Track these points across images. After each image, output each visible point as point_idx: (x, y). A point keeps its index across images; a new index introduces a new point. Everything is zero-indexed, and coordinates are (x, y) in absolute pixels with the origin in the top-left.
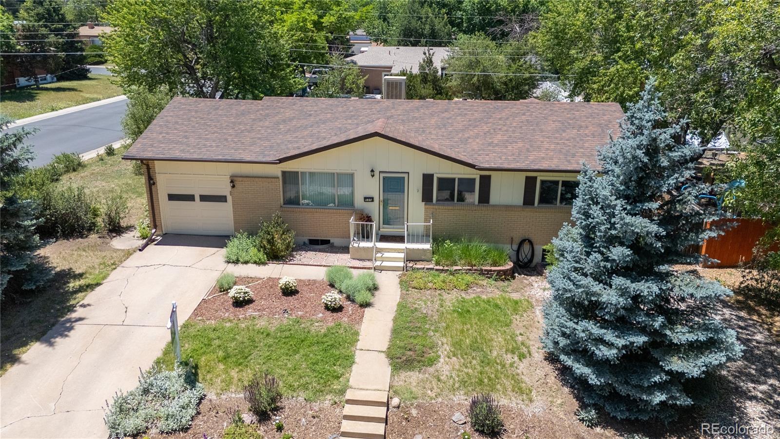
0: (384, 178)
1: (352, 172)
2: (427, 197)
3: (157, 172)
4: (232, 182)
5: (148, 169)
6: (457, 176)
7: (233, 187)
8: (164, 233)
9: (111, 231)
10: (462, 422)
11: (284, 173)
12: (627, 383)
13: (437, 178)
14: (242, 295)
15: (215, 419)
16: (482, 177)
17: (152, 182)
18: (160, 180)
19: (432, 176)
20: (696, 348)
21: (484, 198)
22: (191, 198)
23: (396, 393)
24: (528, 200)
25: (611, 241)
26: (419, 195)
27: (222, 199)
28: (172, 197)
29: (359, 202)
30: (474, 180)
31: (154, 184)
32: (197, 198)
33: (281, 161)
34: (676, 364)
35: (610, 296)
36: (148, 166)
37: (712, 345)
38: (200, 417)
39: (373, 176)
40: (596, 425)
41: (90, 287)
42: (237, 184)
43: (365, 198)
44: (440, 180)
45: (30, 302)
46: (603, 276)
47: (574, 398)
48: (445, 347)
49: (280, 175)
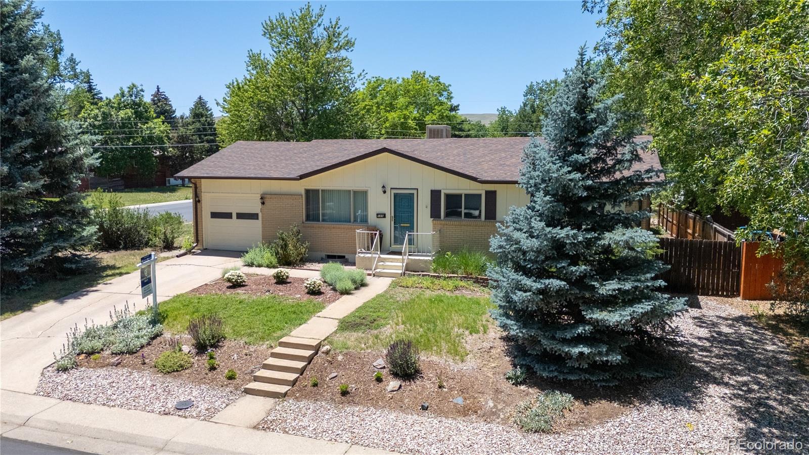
0: (396, 195)
1: (367, 189)
2: (435, 214)
3: (203, 191)
4: (262, 198)
5: (196, 188)
6: (463, 192)
7: (263, 203)
8: (204, 248)
9: (165, 248)
10: (381, 366)
11: (308, 192)
12: (553, 338)
13: (445, 194)
14: (236, 277)
15: (161, 349)
16: (487, 193)
17: (197, 199)
18: (205, 198)
19: (440, 191)
22: (228, 216)
23: (331, 343)
26: (428, 211)
27: (254, 216)
28: (215, 215)
29: (372, 218)
30: (480, 195)
31: (199, 201)
32: (234, 216)
33: (302, 177)
36: (195, 184)
38: (149, 347)
39: (385, 192)
40: (521, 383)
41: (121, 274)
42: (267, 202)
43: (377, 215)
44: (448, 196)
45: (69, 279)
47: (511, 365)
49: (303, 193)
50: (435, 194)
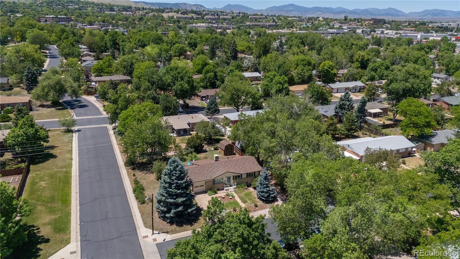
0: (228, 178)
1: (223, 178)
4: (206, 183)
6: (237, 176)
11: (213, 180)
20: (273, 194)
21: (241, 177)
22: (198, 187)
24: (247, 177)
25: (264, 184)
26: (232, 179)
27: (203, 186)
30: (240, 175)
34: (272, 196)
35: (265, 190)
37: (274, 193)
39: (226, 178)
43: (225, 181)
46: (264, 188)
47: (262, 201)
48: (248, 200)
50: (234, 176)
